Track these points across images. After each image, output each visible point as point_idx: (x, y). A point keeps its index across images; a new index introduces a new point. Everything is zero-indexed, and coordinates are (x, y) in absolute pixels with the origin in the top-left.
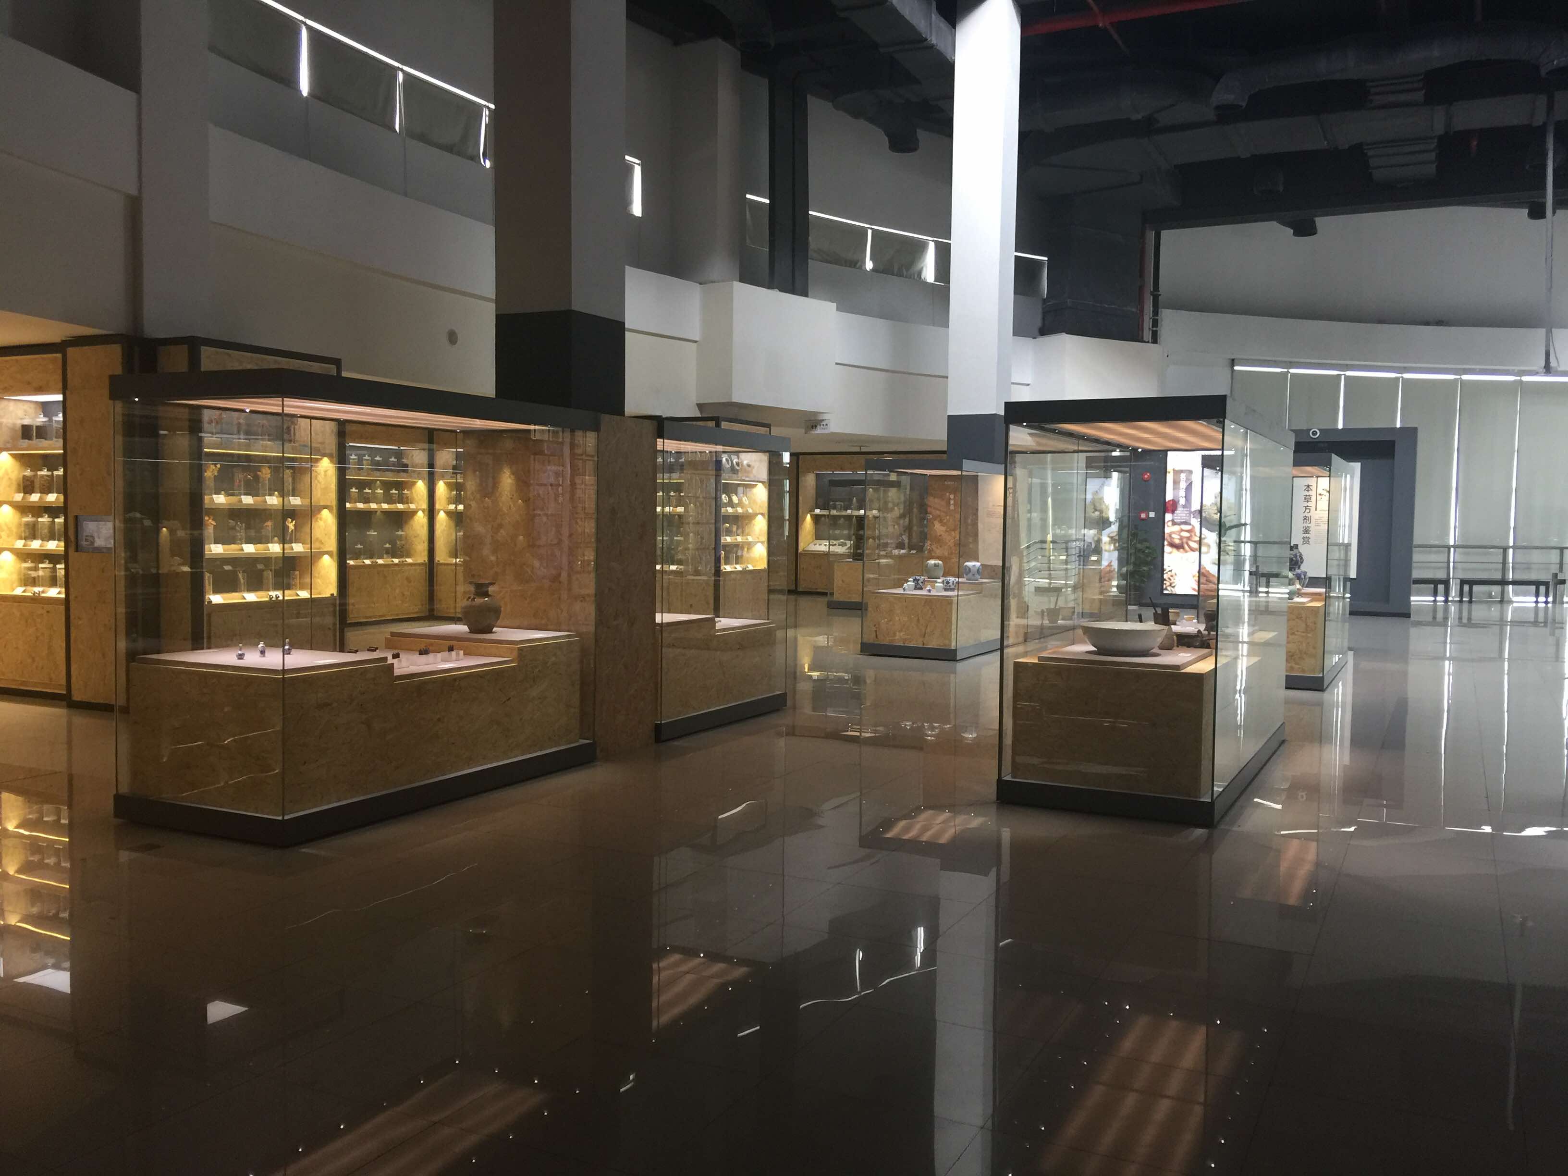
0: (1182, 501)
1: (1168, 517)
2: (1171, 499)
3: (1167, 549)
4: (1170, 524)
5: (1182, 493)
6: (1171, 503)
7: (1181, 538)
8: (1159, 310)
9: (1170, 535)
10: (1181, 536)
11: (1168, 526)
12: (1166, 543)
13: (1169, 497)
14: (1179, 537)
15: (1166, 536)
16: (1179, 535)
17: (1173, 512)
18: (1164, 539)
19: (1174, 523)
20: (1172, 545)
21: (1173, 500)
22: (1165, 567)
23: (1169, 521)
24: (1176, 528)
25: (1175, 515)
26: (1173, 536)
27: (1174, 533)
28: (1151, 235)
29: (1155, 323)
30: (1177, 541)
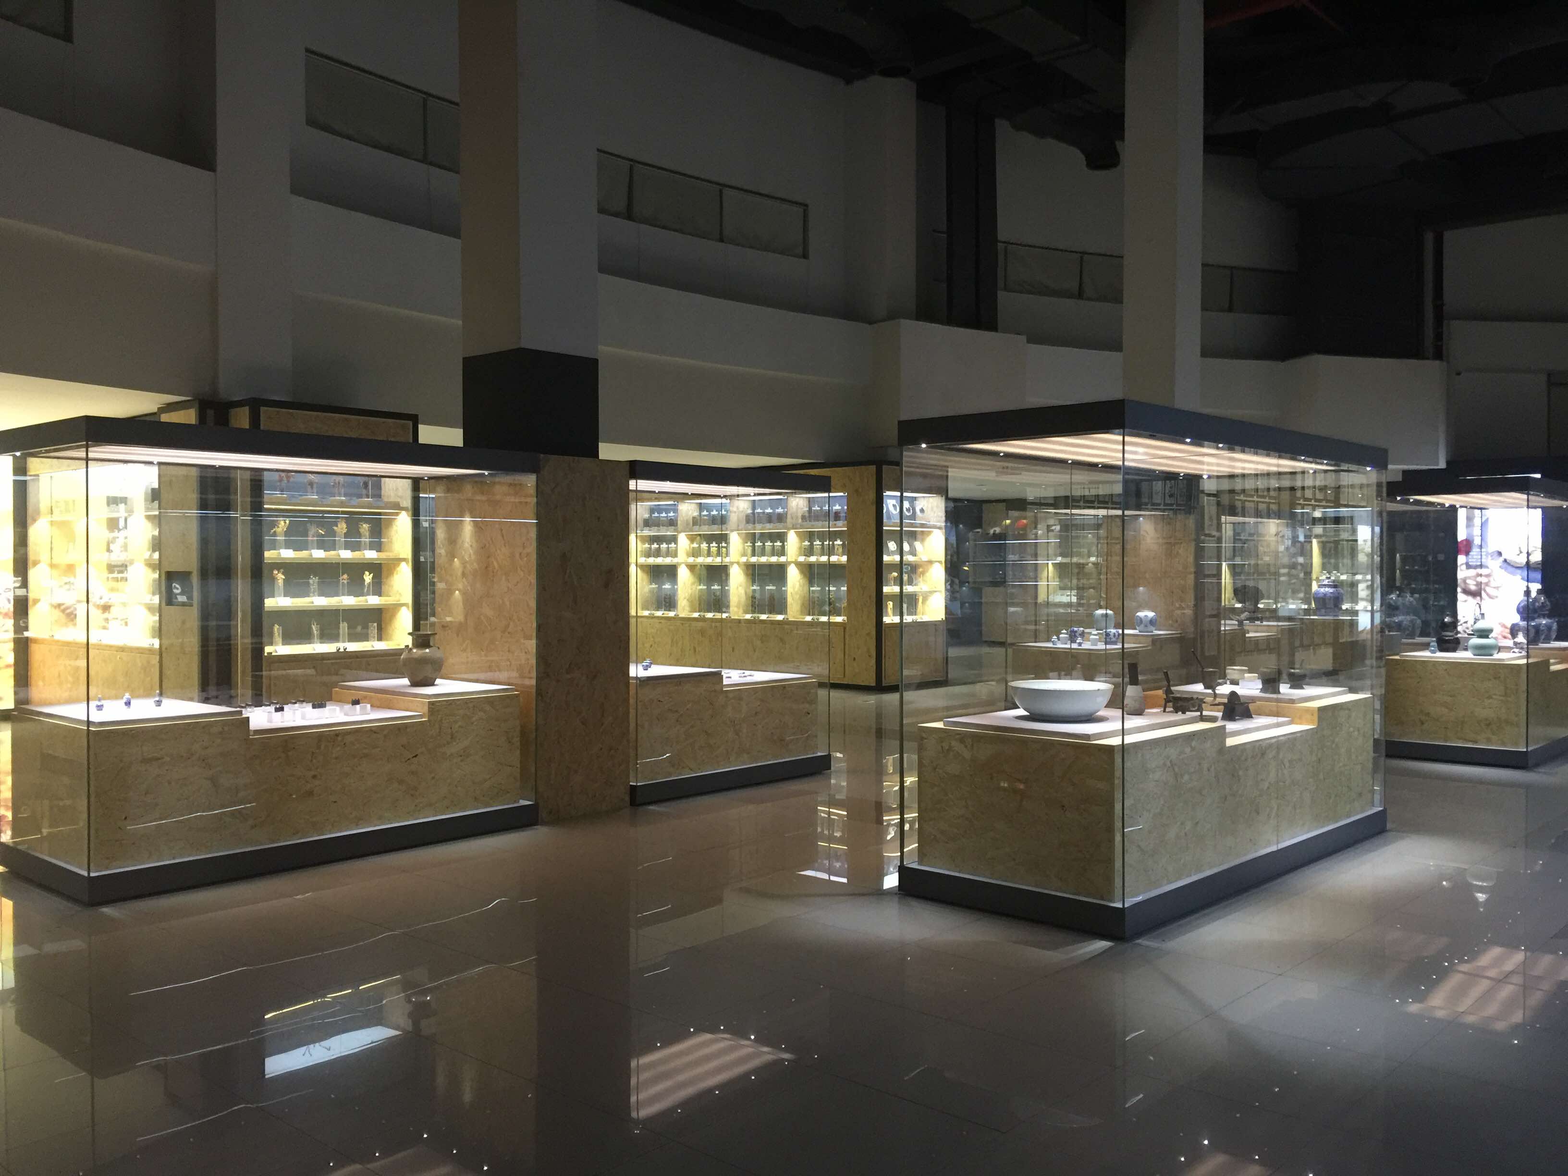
0: (1477, 541)
1: (1461, 559)
2: (1465, 538)
3: (1461, 596)
4: (1464, 567)
5: (1477, 531)
6: (1465, 543)
7: (1479, 584)
8: (1445, 322)
9: (1464, 581)
10: (1477, 582)
11: (1461, 570)
12: (1459, 590)
13: (1461, 535)
14: (1475, 583)
15: (1459, 581)
16: (1475, 580)
17: (1467, 553)
18: (1455, 585)
19: (1469, 566)
20: (1467, 592)
21: (1466, 540)
22: (1459, 618)
23: (1462, 564)
24: (1472, 572)
25: (1470, 557)
26: (1468, 581)
27: (1469, 578)
28: (1429, 238)
29: (1439, 336)
30: (1473, 588)
